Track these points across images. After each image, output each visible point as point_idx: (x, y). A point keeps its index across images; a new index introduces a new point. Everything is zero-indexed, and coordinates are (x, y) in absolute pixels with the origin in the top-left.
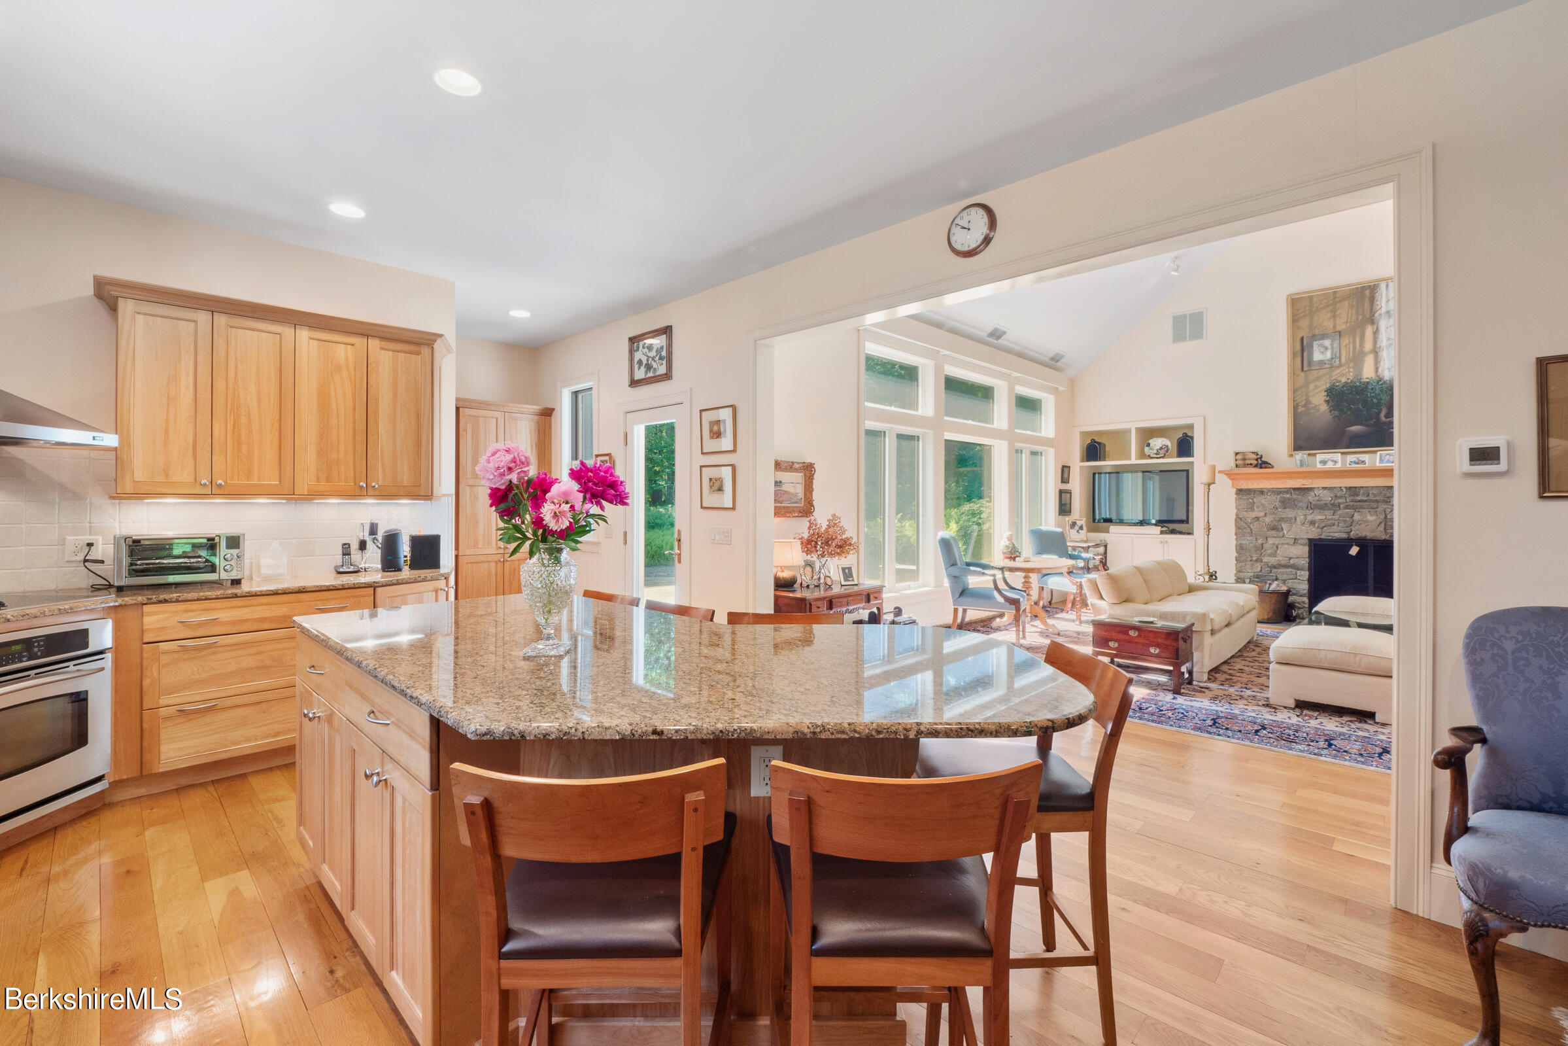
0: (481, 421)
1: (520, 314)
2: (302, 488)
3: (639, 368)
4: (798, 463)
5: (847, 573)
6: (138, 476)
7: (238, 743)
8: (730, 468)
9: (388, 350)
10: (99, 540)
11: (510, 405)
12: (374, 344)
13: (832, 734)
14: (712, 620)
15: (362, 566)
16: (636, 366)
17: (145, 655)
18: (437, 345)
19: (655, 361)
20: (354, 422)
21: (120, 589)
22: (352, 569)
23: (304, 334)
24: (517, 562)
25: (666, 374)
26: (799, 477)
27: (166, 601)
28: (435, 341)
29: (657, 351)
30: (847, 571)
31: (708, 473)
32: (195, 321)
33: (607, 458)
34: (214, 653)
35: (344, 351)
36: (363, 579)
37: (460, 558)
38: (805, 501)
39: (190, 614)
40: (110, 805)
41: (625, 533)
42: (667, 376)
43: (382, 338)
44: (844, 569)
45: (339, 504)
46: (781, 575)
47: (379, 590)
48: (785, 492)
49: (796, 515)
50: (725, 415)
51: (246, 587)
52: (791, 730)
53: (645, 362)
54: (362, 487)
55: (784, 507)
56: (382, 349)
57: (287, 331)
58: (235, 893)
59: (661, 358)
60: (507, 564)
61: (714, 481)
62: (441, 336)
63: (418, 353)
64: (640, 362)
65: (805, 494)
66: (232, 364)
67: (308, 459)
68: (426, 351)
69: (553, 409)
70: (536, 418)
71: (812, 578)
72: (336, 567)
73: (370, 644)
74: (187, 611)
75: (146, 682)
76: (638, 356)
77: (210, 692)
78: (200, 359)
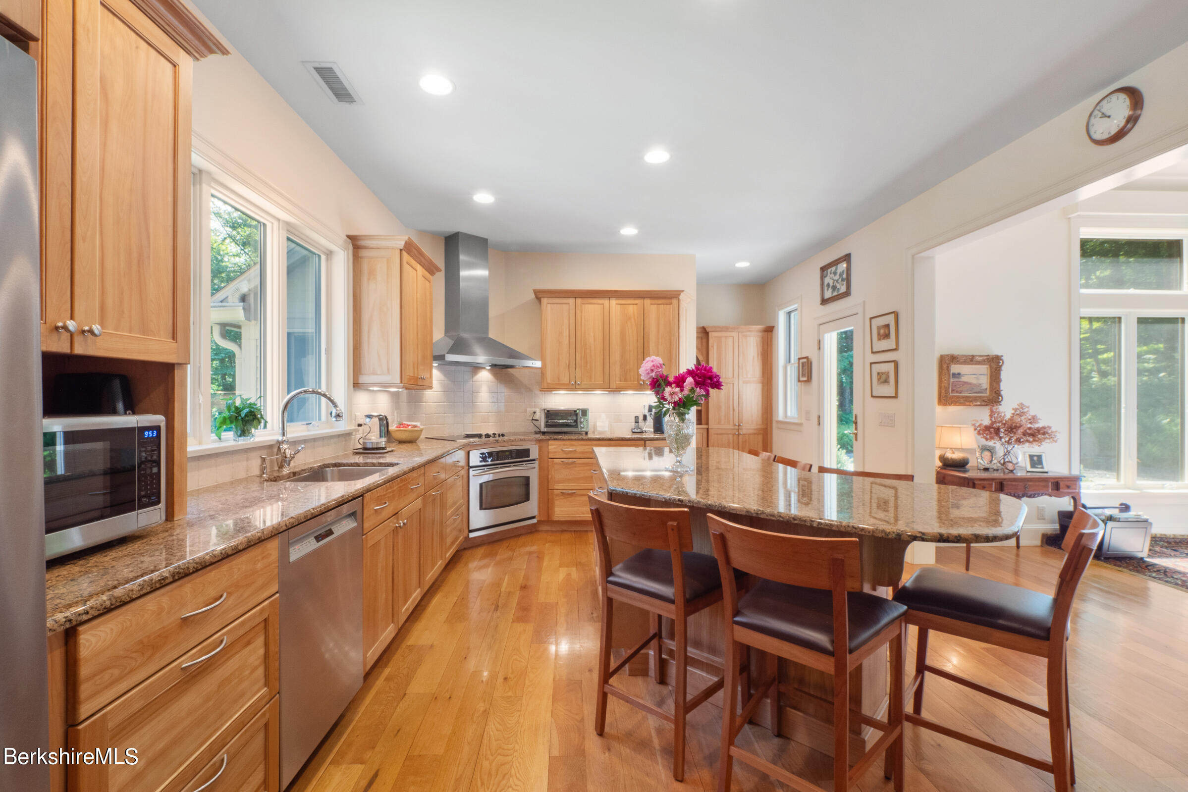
0: (723, 339)
1: (743, 265)
2: (613, 386)
3: (828, 290)
4: (980, 356)
5: (1036, 461)
6: (549, 381)
7: (583, 514)
8: (893, 364)
9: (655, 304)
10: (538, 411)
11: (742, 327)
12: (648, 302)
13: (767, 516)
14: (810, 470)
15: (644, 429)
16: (826, 288)
17: (550, 464)
18: (682, 297)
19: (838, 283)
20: (637, 348)
21: (544, 433)
22: (639, 431)
23: (614, 302)
24: (747, 436)
25: (846, 292)
26: (984, 369)
27: (556, 439)
28: (680, 295)
29: (840, 275)
30: (1035, 458)
31: (877, 368)
32: (568, 304)
33: (805, 360)
34: (575, 467)
35: (633, 308)
36: (644, 436)
37: (710, 430)
38: (991, 391)
39: (566, 447)
40: (537, 531)
41: (819, 417)
42: (847, 294)
43: (651, 298)
44: (1031, 457)
45: (633, 394)
46: (950, 455)
47: (647, 442)
48: (966, 383)
49: (979, 403)
50: (890, 320)
51: (590, 435)
52: (745, 510)
53: (831, 284)
54: (641, 384)
55: (963, 397)
56: (651, 304)
57: (606, 302)
58: (569, 575)
59: (843, 280)
60: (741, 437)
61: (881, 374)
62: (683, 291)
63: (671, 304)
64: (828, 285)
65: (991, 385)
66: (583, 324)
67: (616, 370)
68: (675, 301)
69: (773, 327)
70: (760, 334)
71: (991, 461)
72: (632, 429)
73: (648, 474)
74: (564, 445)
75: (550, 476)
76: (827, 280)
77: (573, 486)
78: (571, 321)
